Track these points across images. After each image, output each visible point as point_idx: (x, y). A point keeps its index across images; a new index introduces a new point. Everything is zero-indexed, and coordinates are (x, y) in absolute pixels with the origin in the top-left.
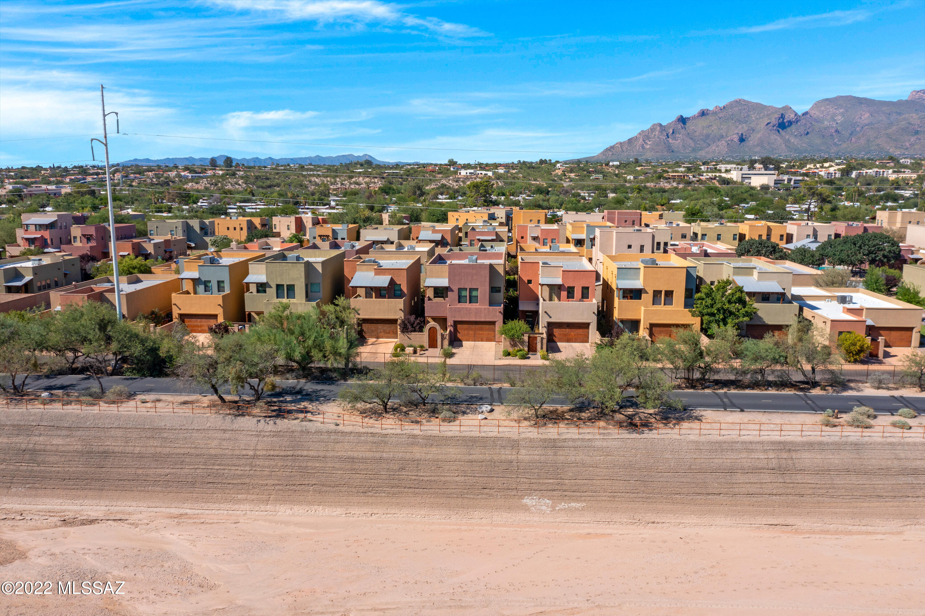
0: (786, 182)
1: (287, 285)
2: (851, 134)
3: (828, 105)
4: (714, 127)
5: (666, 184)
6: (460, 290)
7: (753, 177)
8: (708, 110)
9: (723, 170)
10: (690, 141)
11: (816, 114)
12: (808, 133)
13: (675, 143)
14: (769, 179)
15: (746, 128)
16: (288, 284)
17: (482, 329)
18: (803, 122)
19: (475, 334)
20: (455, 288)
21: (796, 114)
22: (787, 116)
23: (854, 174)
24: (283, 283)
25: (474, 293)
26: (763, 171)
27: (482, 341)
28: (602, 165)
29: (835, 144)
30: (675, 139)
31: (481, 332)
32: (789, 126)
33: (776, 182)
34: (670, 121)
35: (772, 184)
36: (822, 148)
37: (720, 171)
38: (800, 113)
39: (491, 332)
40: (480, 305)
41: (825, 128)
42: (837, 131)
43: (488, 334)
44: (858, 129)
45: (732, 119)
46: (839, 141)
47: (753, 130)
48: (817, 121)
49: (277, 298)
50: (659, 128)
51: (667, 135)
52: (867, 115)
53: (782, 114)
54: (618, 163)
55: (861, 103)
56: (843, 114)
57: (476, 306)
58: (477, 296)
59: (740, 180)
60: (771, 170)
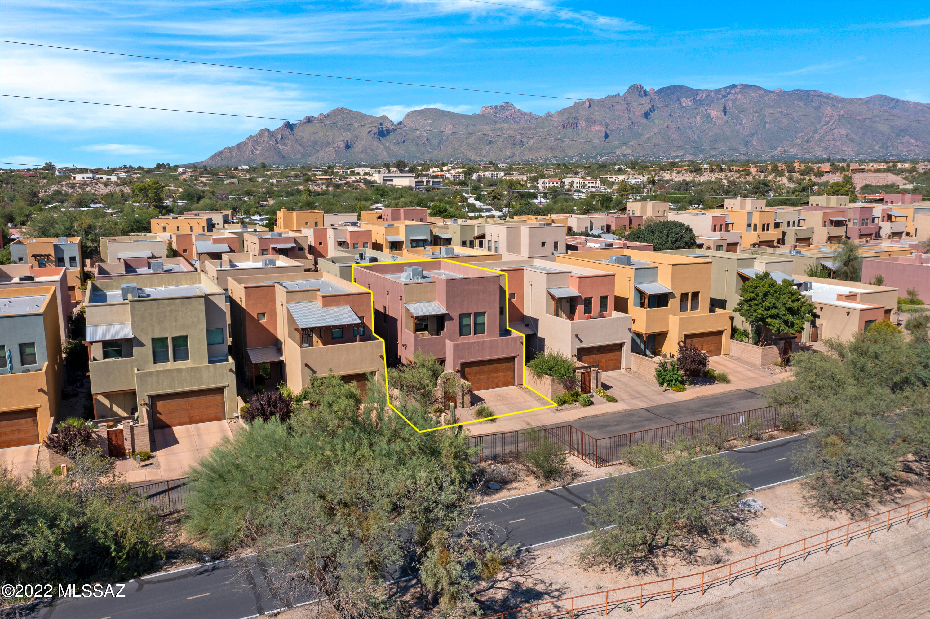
0: (425, 184)
1: (174, 339)
2: (439, 143)
3: (418, 116)
4: (321, 134)
5: (315, 188)
6: (462, 316)
7: (395, 179)
8: (313, 117)
9: (362, 173)
10: (299, 148)
11: (409, 124)
12: (404, 142)
13: (286, 149)
14: (410, 181)
15: (350, 136)
16: (176, 335)
17: (497, 371)
18: (399, 131)
19: (488, 378)
20: (455, 315)
21: (393, 124)
22: (385, 125)
23: (474, 177)
24: (165, 336)
25: (480, 320)
26: (398, 174)
27: (497, 386)
28: (231, 169)
29: (428, 152)
30: (284, 144)
31: (496, 375)
32: (388, 134)
33: (417, 183)
34: (278, 127)
35: (413, 185)
36: (418, 155)
37: (358, 174)
38: (395, 123)
39: (508, 373)
40: (488, 336)
41: (419, 137)
42: (427, 140)
43: (505, 376)
44: (444, 138)
45: (337, 127)
46: (431, 148)
47: (357, 138)
48: (411, 130)
49: (155, 362)
50: (267, 134)
51: (276, 141)
52: (450, 126)
53: (381, 123)
54: (247, 167)
55: (444, 116)
56: (430, 125)
57: (483, 337)
58: (484, 323)
59: (382, 182)
60: (405, 172)
